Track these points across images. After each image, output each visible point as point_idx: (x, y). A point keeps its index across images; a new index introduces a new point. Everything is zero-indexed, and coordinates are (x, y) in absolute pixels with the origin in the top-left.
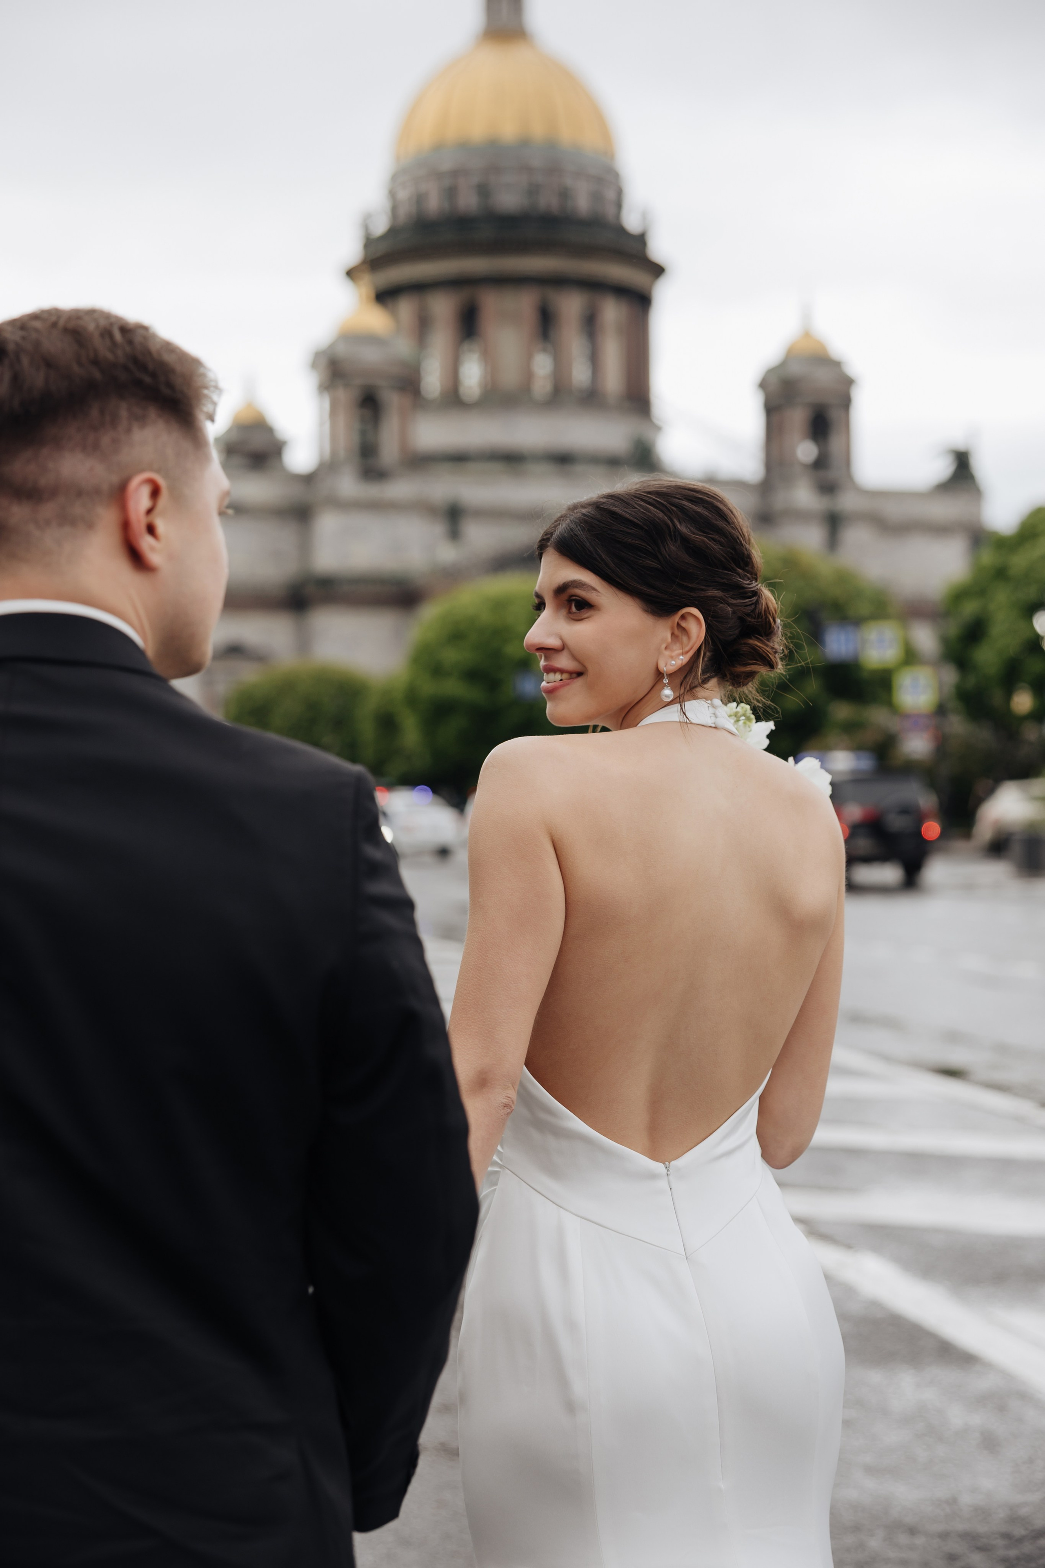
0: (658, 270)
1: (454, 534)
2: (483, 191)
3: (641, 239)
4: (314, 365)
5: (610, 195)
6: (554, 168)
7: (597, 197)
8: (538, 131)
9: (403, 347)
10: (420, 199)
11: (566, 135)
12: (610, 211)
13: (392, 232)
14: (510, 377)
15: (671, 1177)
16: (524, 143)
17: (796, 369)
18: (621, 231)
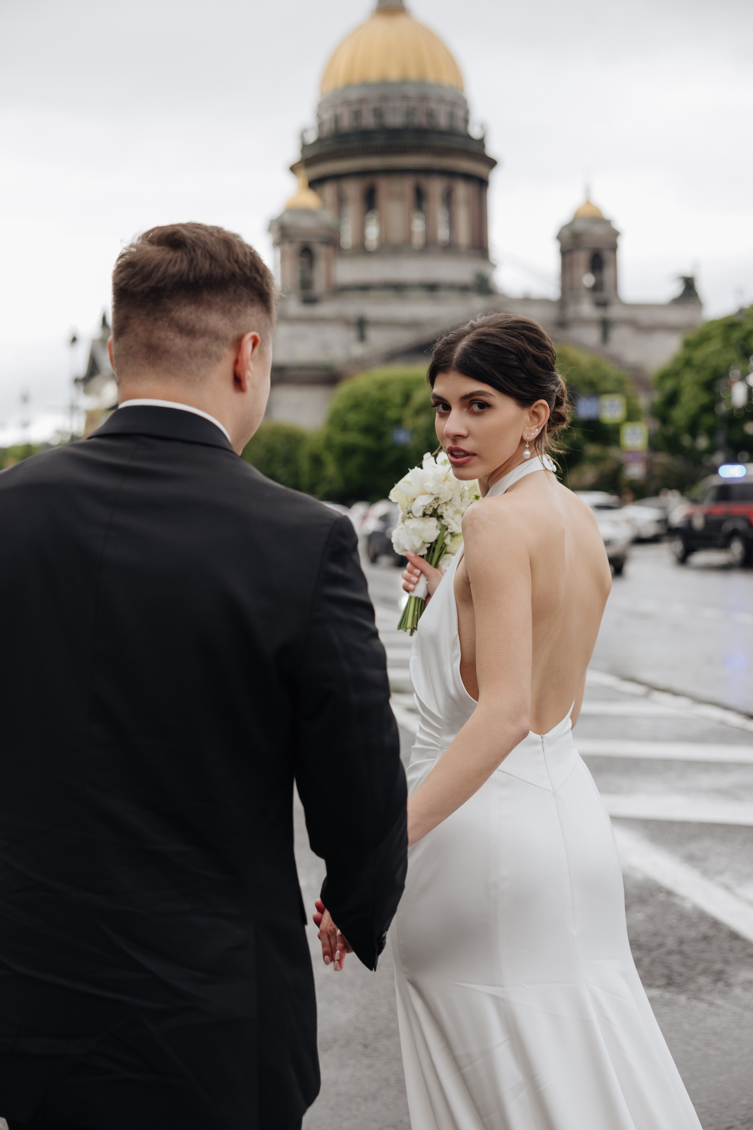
0: (492, 163)
1: (362, 338)
2: (378, 113)
3: (481, 142)
4: (270, 230)
5: (460, 113)
6: (424, 98)
7: (452, 116)
8: (413, 74)
9: (328, 216)
10: (337, 119)
11: (431, 77)
12: (460, 125)
13: (319, 141)
14: (397, 235)
15: (544, 744)
16: (404, 82)
17: (580, 226)
18: (468, 137)
